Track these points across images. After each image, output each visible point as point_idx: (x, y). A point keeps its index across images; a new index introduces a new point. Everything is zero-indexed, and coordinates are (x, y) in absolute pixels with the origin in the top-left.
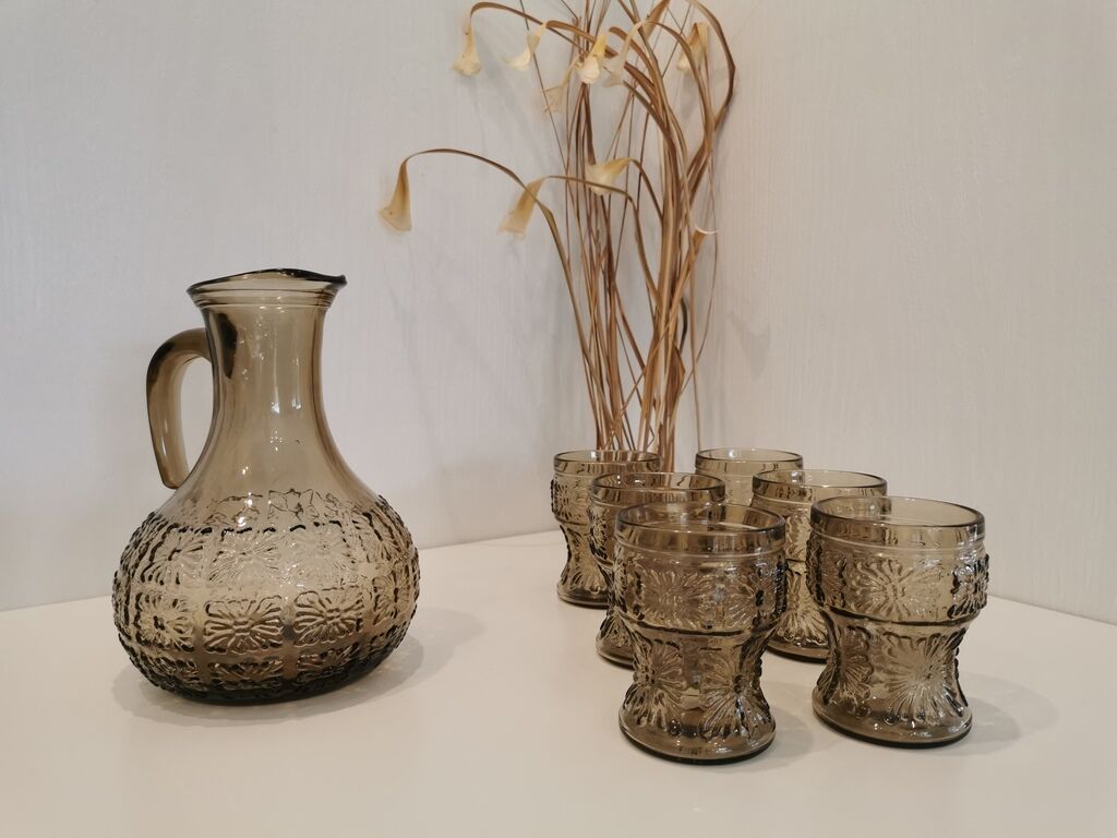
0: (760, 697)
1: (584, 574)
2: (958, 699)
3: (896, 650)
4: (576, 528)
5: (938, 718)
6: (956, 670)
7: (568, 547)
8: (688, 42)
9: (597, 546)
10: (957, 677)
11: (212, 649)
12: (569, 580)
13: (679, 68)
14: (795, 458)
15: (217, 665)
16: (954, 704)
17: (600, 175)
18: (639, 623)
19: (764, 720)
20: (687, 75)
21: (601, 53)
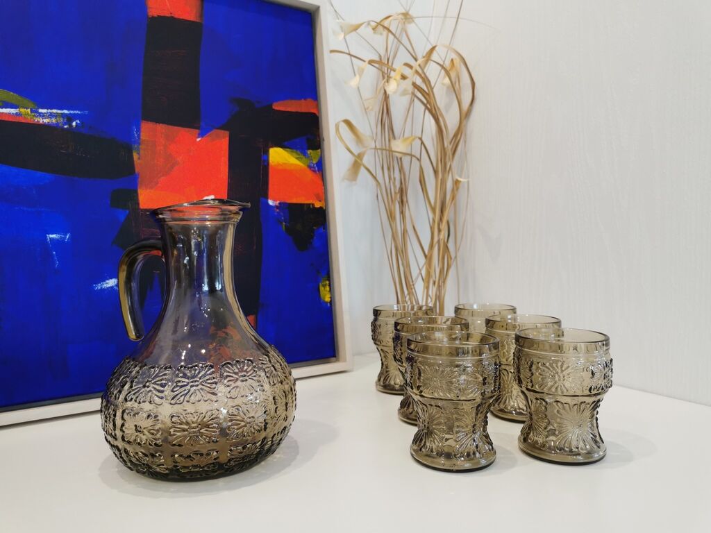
0: (487, 437)
1: (391, 375)
2: (598, 439)
3: (561, 411)
4: (385, 349)
5: (586, 449)
6: (597, 423)
7: (382, 360)
8: (448, 69)
9: (397, 357)
10: (597, 427)
11: (174, 445)
12: (382, 379)
13: (443, 84)
14: (512, 308)
15: (176, 456)
16: (596, 442)
17: (399, 146)
18: (420, 396)
19: (489, 449)
20: (448, 88)
21: (398, 77)
